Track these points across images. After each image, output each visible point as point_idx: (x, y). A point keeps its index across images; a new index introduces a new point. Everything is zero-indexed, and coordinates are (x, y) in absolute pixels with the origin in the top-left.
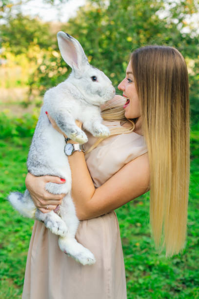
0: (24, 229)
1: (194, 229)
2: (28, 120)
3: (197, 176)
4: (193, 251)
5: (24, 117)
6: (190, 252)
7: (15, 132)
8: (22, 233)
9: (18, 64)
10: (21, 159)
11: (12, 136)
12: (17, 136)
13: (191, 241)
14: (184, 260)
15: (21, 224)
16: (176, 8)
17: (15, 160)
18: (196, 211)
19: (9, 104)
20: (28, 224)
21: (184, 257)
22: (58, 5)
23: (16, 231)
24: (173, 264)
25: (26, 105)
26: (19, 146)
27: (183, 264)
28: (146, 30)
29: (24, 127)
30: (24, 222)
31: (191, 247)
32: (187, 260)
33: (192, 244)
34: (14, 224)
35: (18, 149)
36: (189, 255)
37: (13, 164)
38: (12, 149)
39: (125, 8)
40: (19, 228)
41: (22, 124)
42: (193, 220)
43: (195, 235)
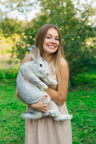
0: (7, 125)
1: (92, 124)
2: (12, 70)
3: (95, 96)
4: (91, 134)
5: (10, 69)
6: (90, 135)
7: (4, 76)
8: (6, 127)
9: (7, 42)
10: (8, 89)
11: (3, 78)
12: (6, 78)
13: (90, 130)
14: (86, 139)
15: (6, 122)
16: (83, 13)
17: (4, 90)
18: (94, 114)
19: (3, 62)
20: (9, 122)
21: (86, 137)
22: (25, 13)
23: (3, 126)
24: (80, 141)
25: (10, 63)
26: (7, 83)
27: (86, 141)
28: (69, 24)
29: (10, 74)
30: (7, 122)
31: (90, 133)
32: (88, 139)
33: (91, 131)
34: (2, 122)
35: (7, 85)
36: (89, 137)
37: (4, 92)
38: (3, 85)
39: (59, 14)
40: (4, 125)
41: (9, 72)
42: (92, 119)
43: (92, 126)
